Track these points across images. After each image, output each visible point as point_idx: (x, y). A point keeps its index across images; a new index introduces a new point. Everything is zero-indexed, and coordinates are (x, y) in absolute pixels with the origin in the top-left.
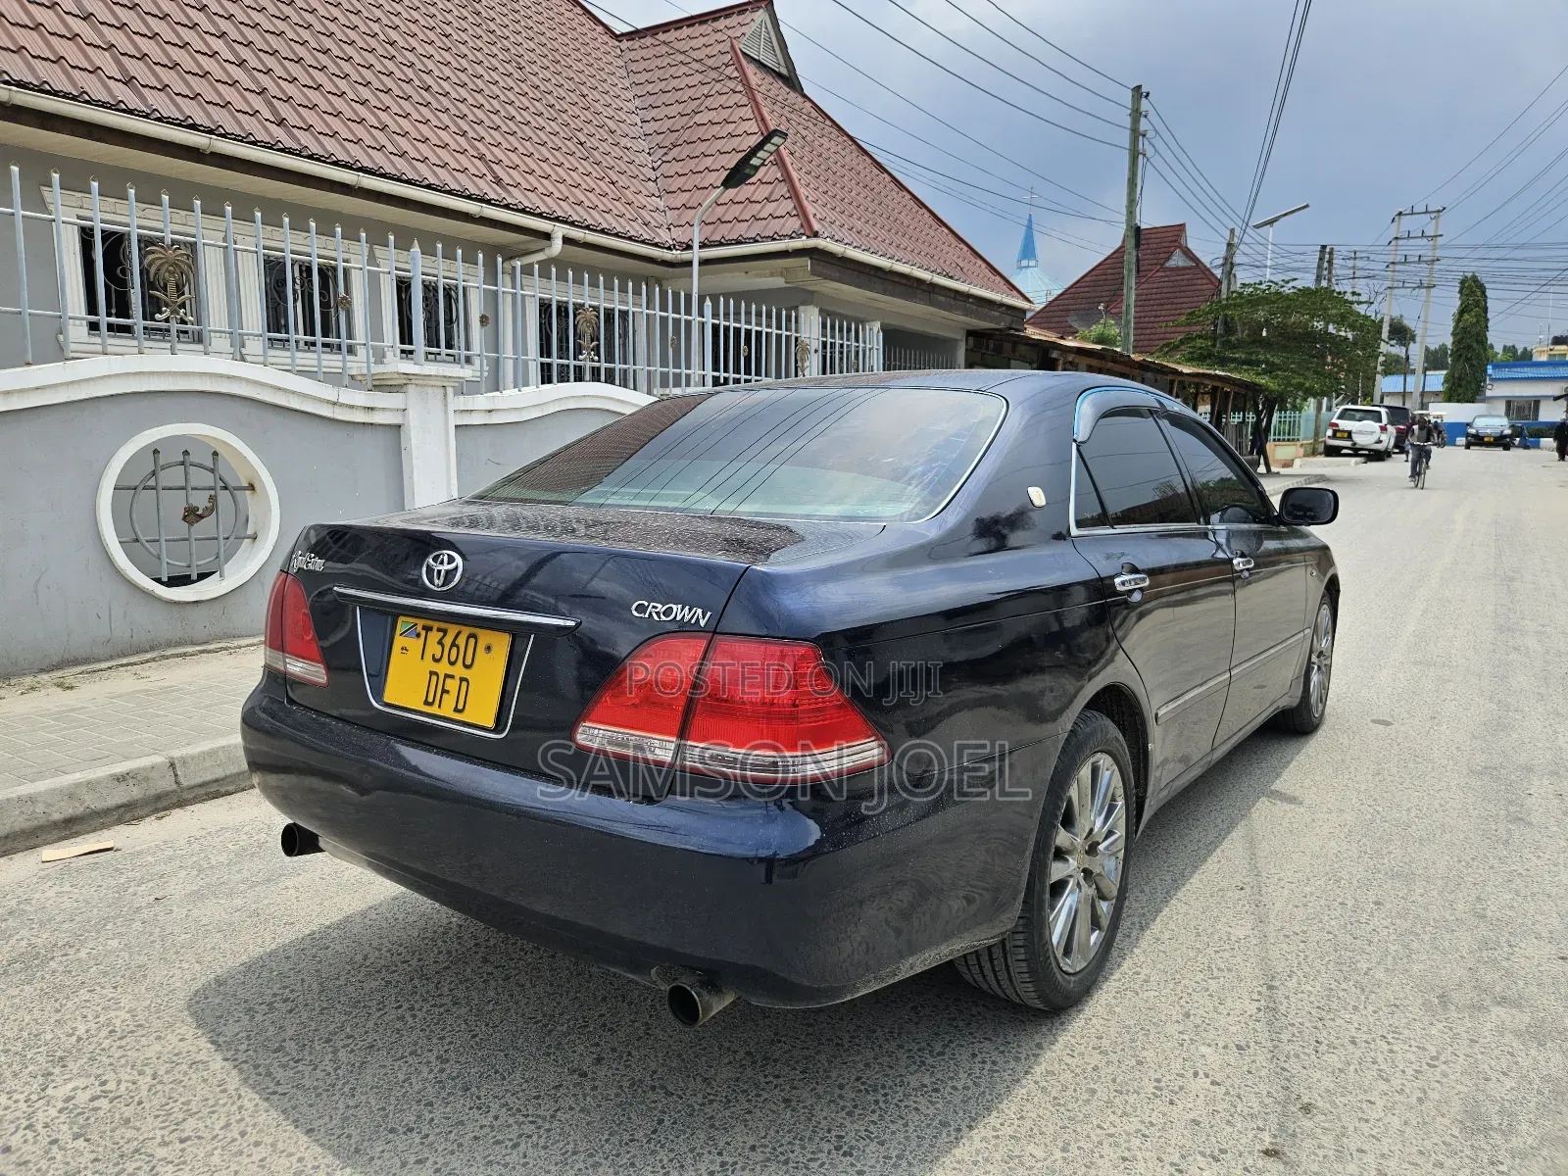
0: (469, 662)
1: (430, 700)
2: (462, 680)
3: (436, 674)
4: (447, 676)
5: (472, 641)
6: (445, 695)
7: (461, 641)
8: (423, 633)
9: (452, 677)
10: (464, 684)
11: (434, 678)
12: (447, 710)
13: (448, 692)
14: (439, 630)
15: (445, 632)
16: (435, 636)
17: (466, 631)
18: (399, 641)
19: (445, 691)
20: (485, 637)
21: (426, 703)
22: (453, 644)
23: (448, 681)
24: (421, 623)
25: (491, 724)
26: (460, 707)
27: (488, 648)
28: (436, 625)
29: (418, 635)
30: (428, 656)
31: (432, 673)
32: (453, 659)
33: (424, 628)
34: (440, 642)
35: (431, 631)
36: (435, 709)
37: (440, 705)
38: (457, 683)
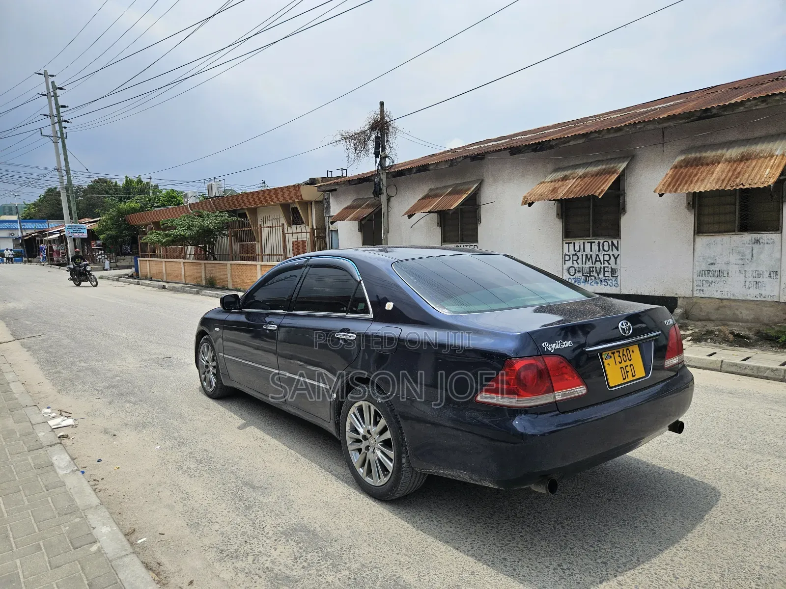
0: (630, 359)
1: (624, 377)
2: (630, 365)
3: (622, 367)
4: (626, 367)
5: (628, 351)
6: (628, 374)
7: (625, 353)
8: (612, 355)
9: (627, 366)
10: (632, 366)
11: (622, 369)
12: (631, 378)
14: (617, 352)
15: (619, 352)
16: (616, 355)
17: (625, 349)
18: (606, 362)
19: (627, 372)
20: (631, 348)
21: (624, 379)
22: (623, 355)
24: (610, 352)
25: (644, 375)
26: (634, 375)
27: (633, 351)
28: (615, 351)
29: (611, 358)
30: (617, 362)
31: (621, 368)
32: (625, 360)
33: (612, 353)
34: (619, 356)
35: (615, 353)
36: (627, 380)
37: (628, 378)
38: (629, 367)
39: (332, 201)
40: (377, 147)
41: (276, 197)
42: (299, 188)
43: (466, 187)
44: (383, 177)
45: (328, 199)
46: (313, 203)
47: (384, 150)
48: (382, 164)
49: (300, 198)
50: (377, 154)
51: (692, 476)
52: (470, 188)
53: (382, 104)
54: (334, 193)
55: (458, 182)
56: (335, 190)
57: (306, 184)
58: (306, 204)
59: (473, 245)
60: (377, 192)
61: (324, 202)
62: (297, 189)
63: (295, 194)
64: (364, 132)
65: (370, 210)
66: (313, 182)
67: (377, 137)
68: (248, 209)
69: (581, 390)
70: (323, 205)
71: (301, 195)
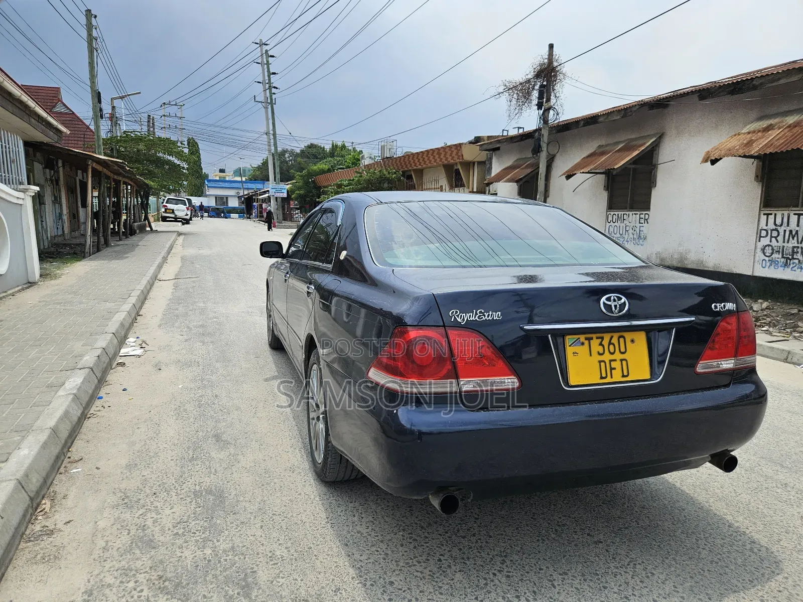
0: (623, 350)
1: (604, 375)
2: (622, 360)
3: (604, 361)
4: (611, 361)
5: (622, 340)
6: (613, 371)
7: (615, 341)
8: (586, 342)
9: (615, 360)
10: (624, 363)
11: (603, 364)
12: (617, 376)
13: (615, 369)
14: (597, 338)
15: (602, 338)
16: (595, 343)
17: (616, 336)
18: (570, 350)
19: (612, 369)
20: (629, 336)
21: (602, 378)
22: (610, 343)
23: (612, 363)
24: (582, 338)
25: (648, 377)
26: (625, 373)
27: (632, 341)
28: (594, 336)
29: (583, 344)
30: (594, 352)
31: (600, 362)
32: (612, 351)
33: (586, 339)
34: (601, 344)
35: (592, 339)
36: (608, 380)
37: (612, 377)
38: (619, 363)
39: (494, 161)
40: (540, 97)
41: (439, 157)
42: (461, 147)
43: (641, 142)
44: (545, 133)
45: (490, 160)
46: (476, 165)
47: (548, 100)
48: (544, 119)
49: (461, 158)
50: (540, 106)
51: (756, 536)
52: (645, 144)
53: (551, 46)
54: (497, 152)
55: (633, 136)
56: (498, 149)
57: (471, 143)
58: (468, 165)
59: (644, 213)
60: (537, 150)
61: (487, 162)
62: (459, 148)
63: (457, 154)
64: (528, 81)
65: (529, 171)
66: (477, 140)
67: (542, 86)
68: (414, 170)
69: (510, 382)
70: (485, 165)
71: (462, 155)
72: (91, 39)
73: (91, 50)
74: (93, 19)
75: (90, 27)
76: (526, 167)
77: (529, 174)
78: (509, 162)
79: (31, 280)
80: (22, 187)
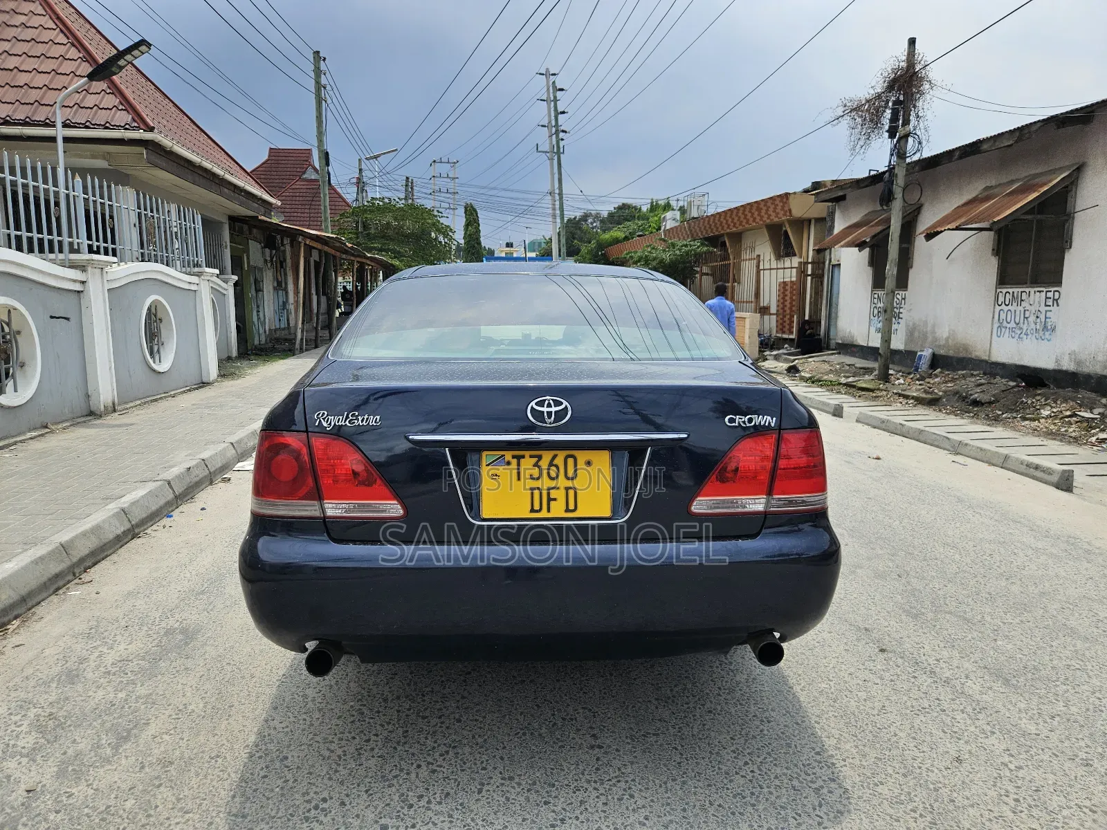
0: (570, 474)
1: (537, 507)
2: (567, 489)
5: (570, 461)
6: (552, 503)
7: (559, 461)
8: (514, 461)
10: (571, 493)
11: (536, 493)
12: (558, 509)
13: (555, 499)
14: (531, 457)
15: (540, 457)
16: (527, 463)
17: (561, 455)
18: (485, 471)
19: (550, 500)
20: (582, 456)
21: (532, 510)
22: (551, 464)
23: (552, 491)
24: (508, 455)
25: (608, 514)
26: (571, 507)
27: (587, 463)
28: (527, 453)
29: (509, 463)
32: (553, 474)
33: (514, 457)
34: (536, 465)
35: (523, 457)
36: (544, 514)
37: (549, 511)
38: (563, 492)
39: (837, 215)
40: (894, 119)
41: (759, 215)
42: (787, 199)
44: (901, 173)
45: (832, 214)
46: (813, 222)
47: (906, 122)
48: (899, 151)
49: (788, 214)
50: (892, 133)
52: (1050, 181)
53: (912, 42)
54: (842, 203)
56: (843, 198)
57: (806, 191)
58: (801, 224)
59: (1053, 289)
60: (887, 198)
61: (828, 219)
62: (785, 200)
63: (783, 207)
64: (879, 96)
65: (880, 228)
66: (816, 185)
67: (897, 102)
68: (728, 234)
69: (393, 509)
70: (825, 222)
71: (790, 210)
72: (319, 86)
73: (319, 100)
74: (322, 62)
75: (318, 72)
76: (877, 224)
77: (879, 233)
78: (855, 217)
79: (205, 380)
80: (196, 270)
